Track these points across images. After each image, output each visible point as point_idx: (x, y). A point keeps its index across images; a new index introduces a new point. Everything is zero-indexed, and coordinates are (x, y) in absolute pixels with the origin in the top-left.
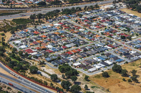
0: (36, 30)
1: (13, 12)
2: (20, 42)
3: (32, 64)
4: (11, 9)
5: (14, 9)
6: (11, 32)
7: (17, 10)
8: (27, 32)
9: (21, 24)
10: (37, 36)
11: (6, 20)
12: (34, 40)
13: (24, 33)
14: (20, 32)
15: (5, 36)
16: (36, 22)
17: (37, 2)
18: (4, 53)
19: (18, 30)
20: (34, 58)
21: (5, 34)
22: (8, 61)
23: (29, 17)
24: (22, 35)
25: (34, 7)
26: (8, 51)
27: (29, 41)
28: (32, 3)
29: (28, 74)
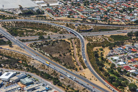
0: (134, 48)
1: (111, 28)
2: (118, 58)
3: (130, 81)
4: (109, 26)
5: (112, 26)
6: (109, 48)
7: (115, 27)
8: (124, 49)
9: (119, 41)
10: (135, 54)
11: (104, 35)
12: (132, 58)
13: (122, 50)
14: (117, 48)
15: (103, 51)
16: (134, 39)
17: (134, 20)
18: (103, 68)
19: (116, 46)
20: (132, 75)
21: (103, 49)
22: (106, 76)
23: (126, 34)
24: (119, 52)
25: (131, 25)
26: (107, 66)
27: (127, 58)
28: (129, 21)
29: (127, 91)
